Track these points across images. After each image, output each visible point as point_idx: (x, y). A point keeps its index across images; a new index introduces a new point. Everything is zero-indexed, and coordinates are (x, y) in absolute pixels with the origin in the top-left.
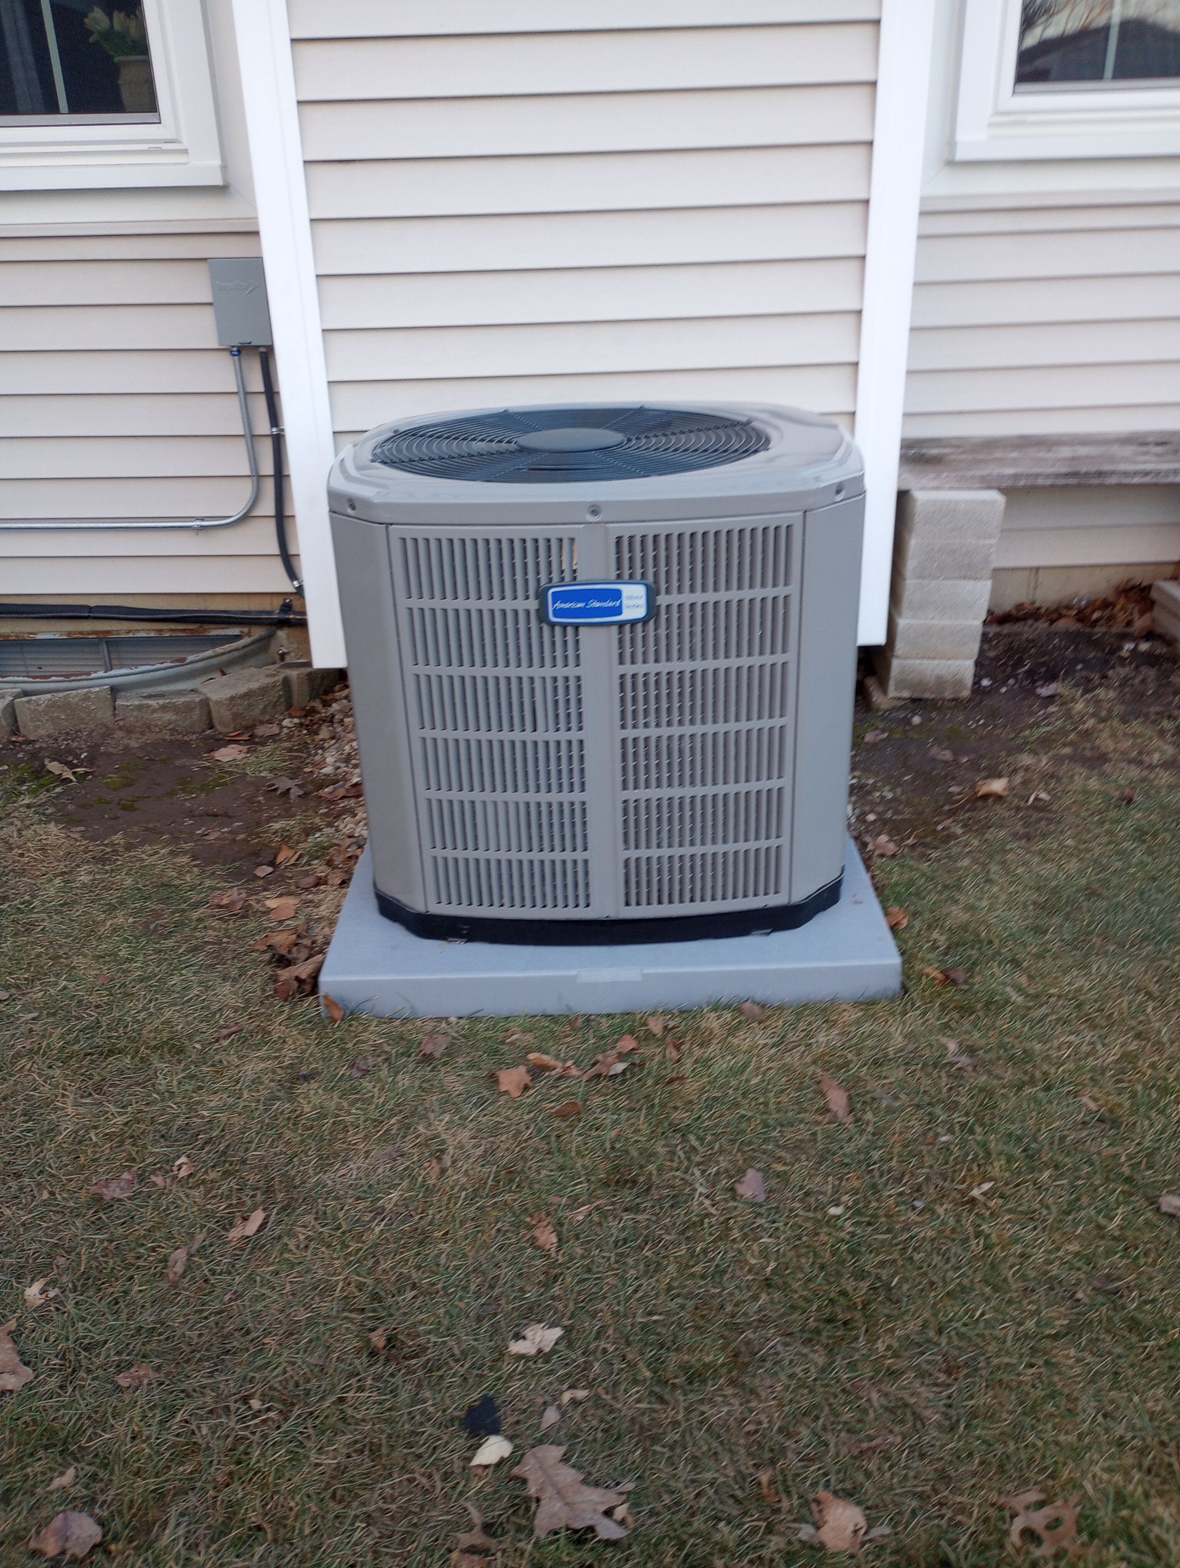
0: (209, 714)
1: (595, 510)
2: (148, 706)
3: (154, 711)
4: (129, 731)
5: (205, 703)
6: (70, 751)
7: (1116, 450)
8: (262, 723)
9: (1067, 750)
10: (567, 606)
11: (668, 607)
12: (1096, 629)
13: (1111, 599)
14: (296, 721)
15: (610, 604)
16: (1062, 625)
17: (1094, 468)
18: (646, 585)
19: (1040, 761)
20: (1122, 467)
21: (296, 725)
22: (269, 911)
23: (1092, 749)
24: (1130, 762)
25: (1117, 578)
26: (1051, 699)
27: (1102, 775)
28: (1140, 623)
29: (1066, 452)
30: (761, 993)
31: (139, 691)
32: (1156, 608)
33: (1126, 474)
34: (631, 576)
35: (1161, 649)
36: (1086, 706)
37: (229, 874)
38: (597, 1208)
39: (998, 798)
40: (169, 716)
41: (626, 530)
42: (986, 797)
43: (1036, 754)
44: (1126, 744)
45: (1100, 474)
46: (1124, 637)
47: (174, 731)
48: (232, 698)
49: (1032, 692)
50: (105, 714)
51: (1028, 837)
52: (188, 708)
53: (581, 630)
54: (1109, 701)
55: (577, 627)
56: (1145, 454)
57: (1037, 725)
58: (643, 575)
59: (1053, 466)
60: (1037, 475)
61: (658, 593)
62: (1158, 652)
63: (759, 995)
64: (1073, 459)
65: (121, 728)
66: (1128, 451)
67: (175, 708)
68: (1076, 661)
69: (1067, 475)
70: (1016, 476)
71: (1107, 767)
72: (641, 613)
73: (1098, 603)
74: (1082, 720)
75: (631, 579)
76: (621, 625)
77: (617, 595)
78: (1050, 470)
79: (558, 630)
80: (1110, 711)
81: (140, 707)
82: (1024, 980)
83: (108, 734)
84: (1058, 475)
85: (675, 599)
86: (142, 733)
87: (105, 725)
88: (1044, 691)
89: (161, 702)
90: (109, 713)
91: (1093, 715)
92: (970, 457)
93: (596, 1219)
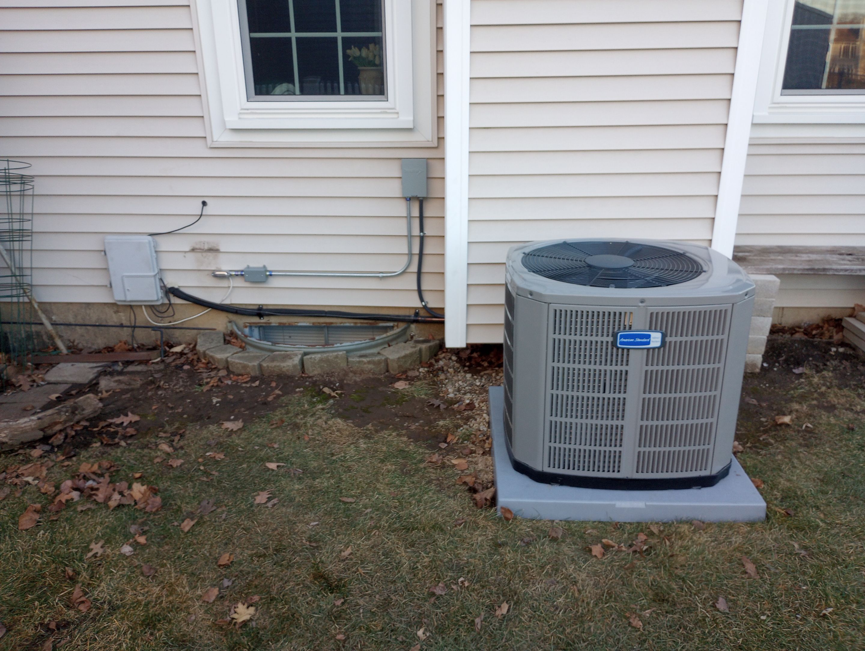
0: (387, 365)
1: (642, 301)
2: (363, 361)
3: (365, 364)
4: (355, 373)
5: (386, 360)
6: (331, 382)
7: (829, 257)
8: (410, 370)
9: (815, 402)
10: (626, 340)
11: (670, 342)
12: (816, 339)
13: (821, 324)
14: (426, 369)
15: (645, 340)
16: (797, 336)
17: (821, 267)
18: (662, 333)
19: (803, 407)
20: (835, 267)
21: (426, 372)
22: (454, 466)
23: (827, 402)
24: (847, 409)
25: (823, 314)
26: (800, 375)
27: (835, 416)
28: (837, 337)
29: (805, 257)
30: (700, 516)
31: (355, 353)
32: (845, 331)
33: (836, 270)
34: (656, 329)
35: (849, 352)
36: (819, 380)
37: (427, 446)
38: (654, 611)
39: (787, 425)
40: (371, 366)
41: (654, 309)
42: (781, 425)
43: (800, 403)
44: (843, 400)
45: (824, 270)
46: (830, 344)
47: (374, 373)
48: (399, 358)
49: (790, 371)
50: (343, 365)
51: (806, 446)
52: (379, 362)
53: (631, 351)
54: (830, 377)
55: (628, 349)
56: (843, 260)
57: (796, 388)
58: (661, 329)
59: (801, 264)
60: (794, 269)
61: (666, 336)
62: (848, 353)
63: (700, 517)
64: (809, 261)
65: (351, 372)
66: (835, 258)
67: (373, 363)
68: (809, 356)
69: (808, 270)
70: (784, 269)
71: (836, 412)
72: (658, 344)
73: (814, 326)
74: (818, 386)
75: (656, 330)
76: (648, 349)
77: (649, 336)
78: (800, 267)
79: (620, 350)
80: (831, 383)
81: (359, 362)
82: (822, 516)
83: (346, 374)
84: (804, 269)
85: (673, 339)
86: (361, 374)
87: (343, 370)
88: (796, 371)
89: (368, 359)
90: (345, 364)
91: (824, 385)
92: (759, 258)
93: (655, 615)
